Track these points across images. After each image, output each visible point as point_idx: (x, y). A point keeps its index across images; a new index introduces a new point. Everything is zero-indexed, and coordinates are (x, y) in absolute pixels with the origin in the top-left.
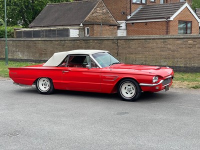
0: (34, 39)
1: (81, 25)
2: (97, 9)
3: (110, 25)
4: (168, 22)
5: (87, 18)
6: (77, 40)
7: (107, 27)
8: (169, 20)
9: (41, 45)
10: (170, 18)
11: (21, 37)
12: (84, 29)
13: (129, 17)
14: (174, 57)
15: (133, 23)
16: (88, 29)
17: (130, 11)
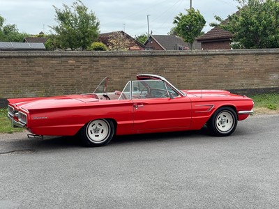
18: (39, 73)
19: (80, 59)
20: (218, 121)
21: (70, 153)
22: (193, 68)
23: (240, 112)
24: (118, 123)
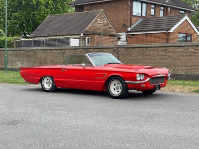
0: (34, 48)
1: (82, 35)
2: (98, 19)
3: (111, 36)
4: (168, 34)
5: (87, 28)
6: (77, 49)
7: (108, 38)
8: (169, 31)
9: (41, 55)
10: (170, 30)
11: (21, 46)
12: (85, 39)
13: (129, 29)
14: (175, 65)
15: (133, 35)
16: (88, 39)
17: (131, 23)
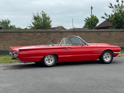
18: (24, 39)
19: (42, 33)
20: (104, 57)
21: (37, 69)
22: (93, 38)
23: (114, 53)
24: (59, 56)
